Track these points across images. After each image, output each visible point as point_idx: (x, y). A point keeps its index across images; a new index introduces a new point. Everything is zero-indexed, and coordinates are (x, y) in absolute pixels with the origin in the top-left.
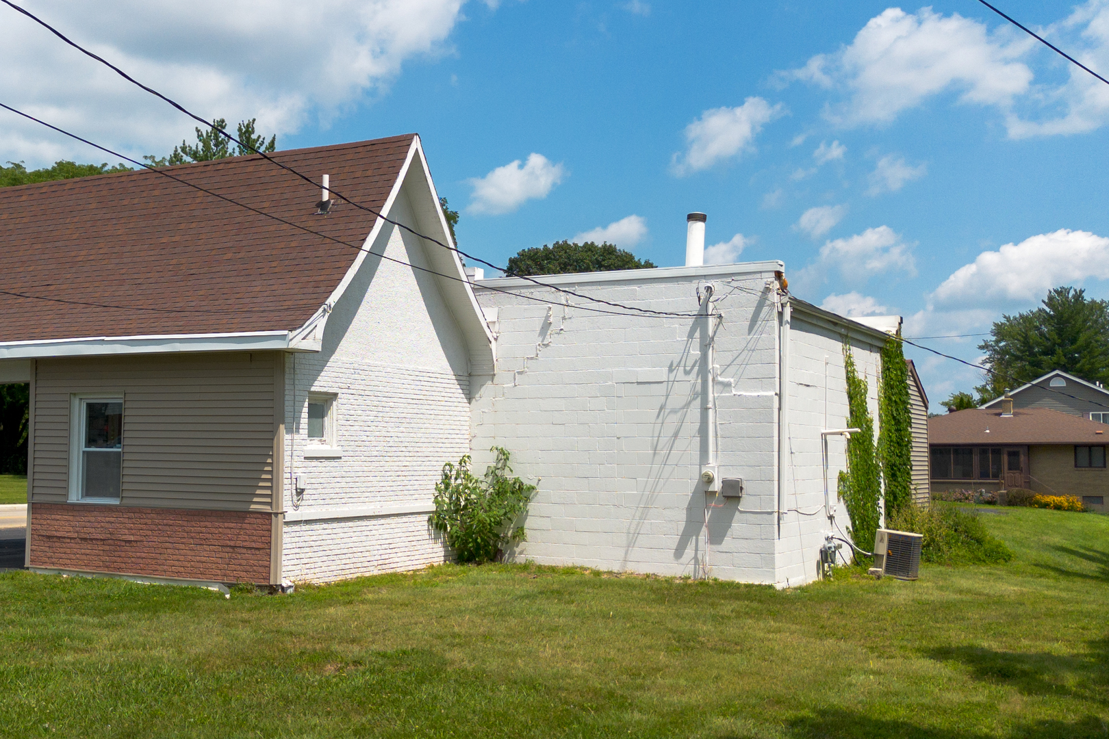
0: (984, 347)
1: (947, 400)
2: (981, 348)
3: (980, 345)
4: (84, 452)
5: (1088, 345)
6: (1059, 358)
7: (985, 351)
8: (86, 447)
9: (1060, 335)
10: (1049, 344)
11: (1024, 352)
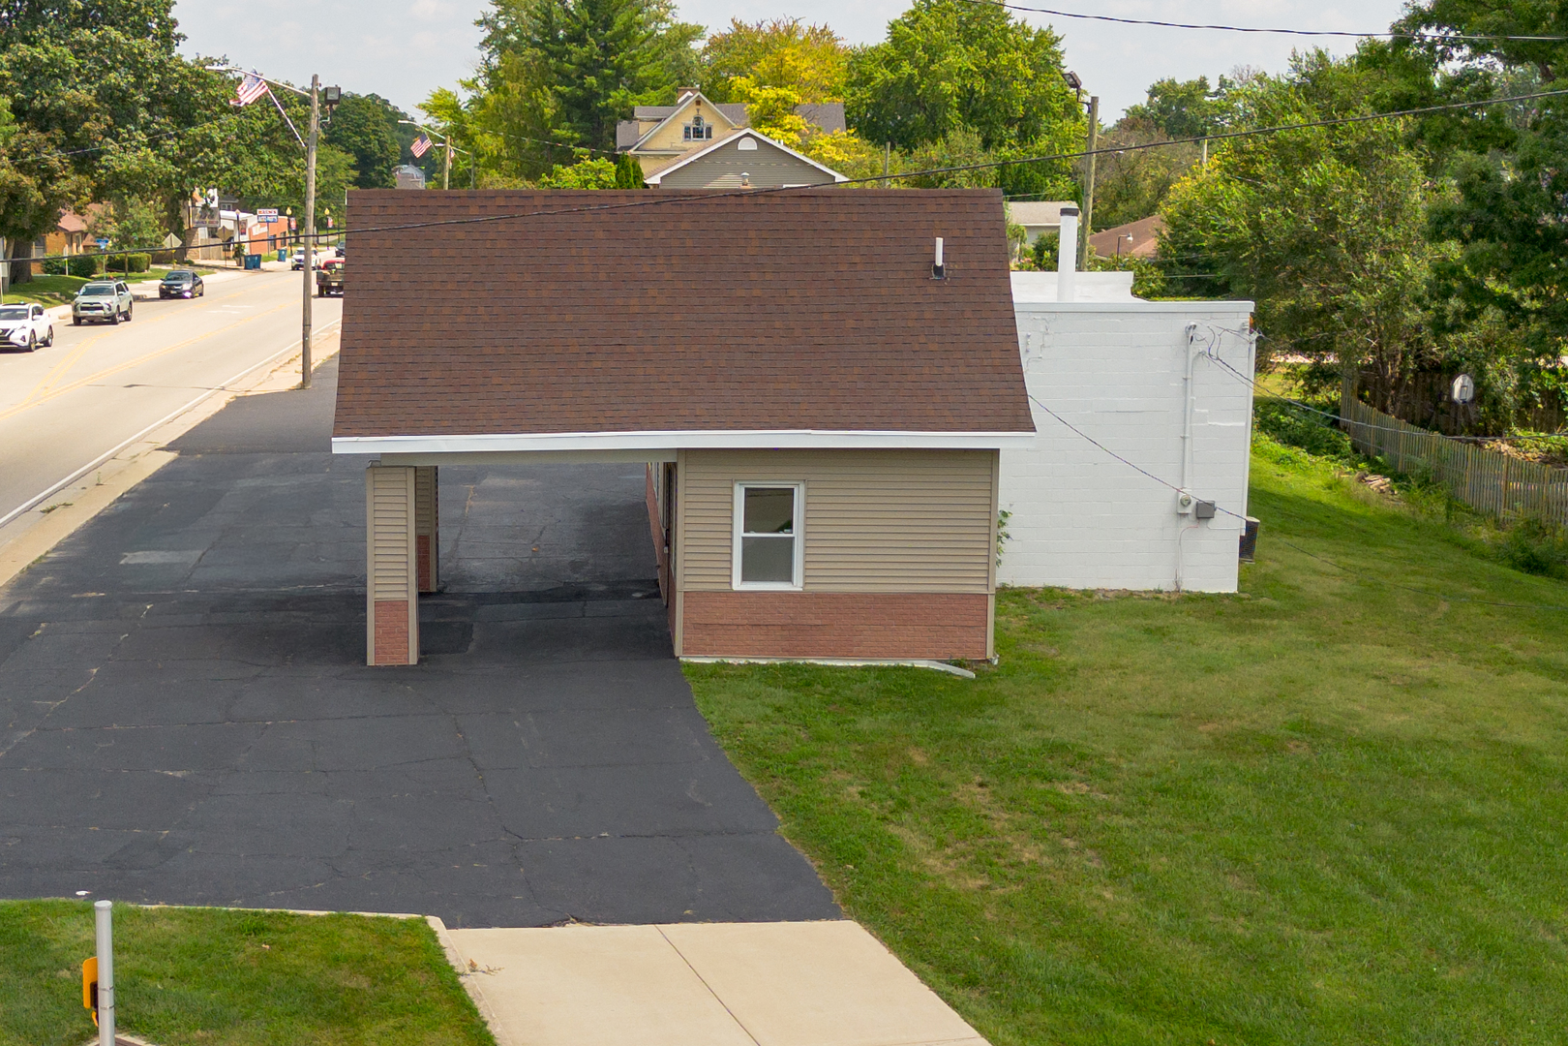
0: (483, 22)
1: (424, 102)
2: (479, 23)
3: (478, 19)
4: (743, 538)
5: (628, 28)
6: (592, 49)
7: (482, 29)
8: (745, 532)
9: (592, 14)
10: (578, 27)
11: (545, 35)
